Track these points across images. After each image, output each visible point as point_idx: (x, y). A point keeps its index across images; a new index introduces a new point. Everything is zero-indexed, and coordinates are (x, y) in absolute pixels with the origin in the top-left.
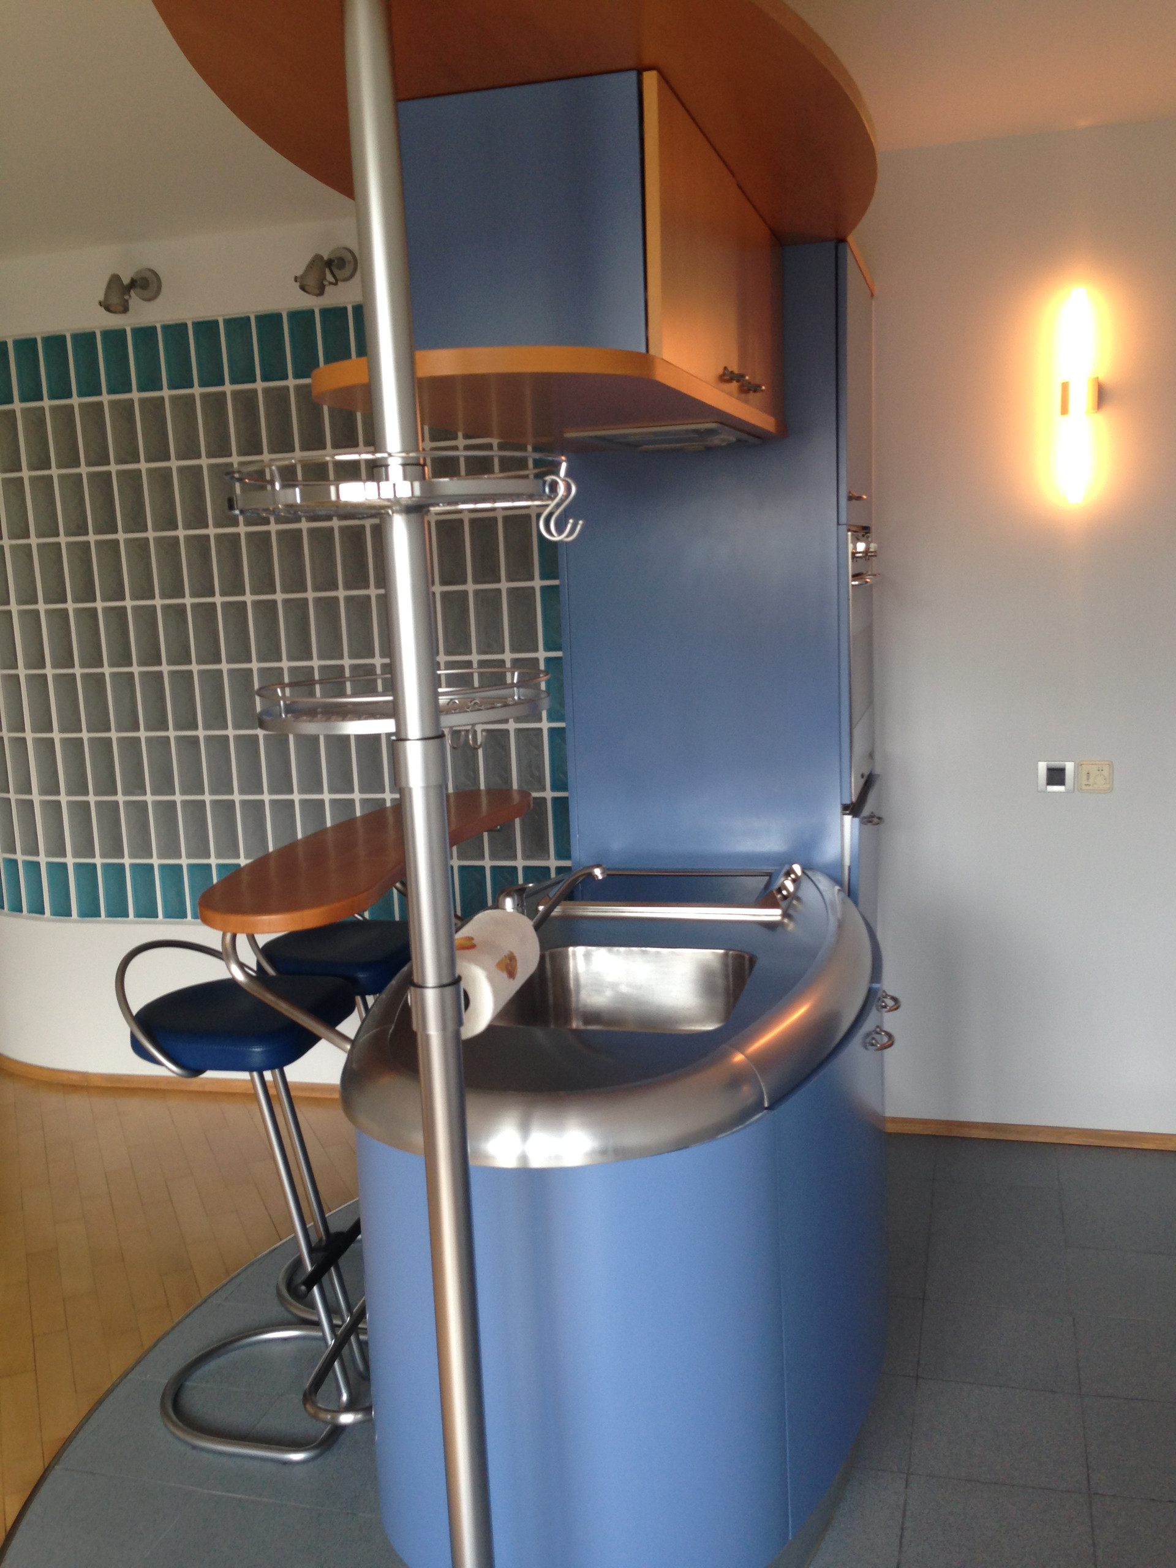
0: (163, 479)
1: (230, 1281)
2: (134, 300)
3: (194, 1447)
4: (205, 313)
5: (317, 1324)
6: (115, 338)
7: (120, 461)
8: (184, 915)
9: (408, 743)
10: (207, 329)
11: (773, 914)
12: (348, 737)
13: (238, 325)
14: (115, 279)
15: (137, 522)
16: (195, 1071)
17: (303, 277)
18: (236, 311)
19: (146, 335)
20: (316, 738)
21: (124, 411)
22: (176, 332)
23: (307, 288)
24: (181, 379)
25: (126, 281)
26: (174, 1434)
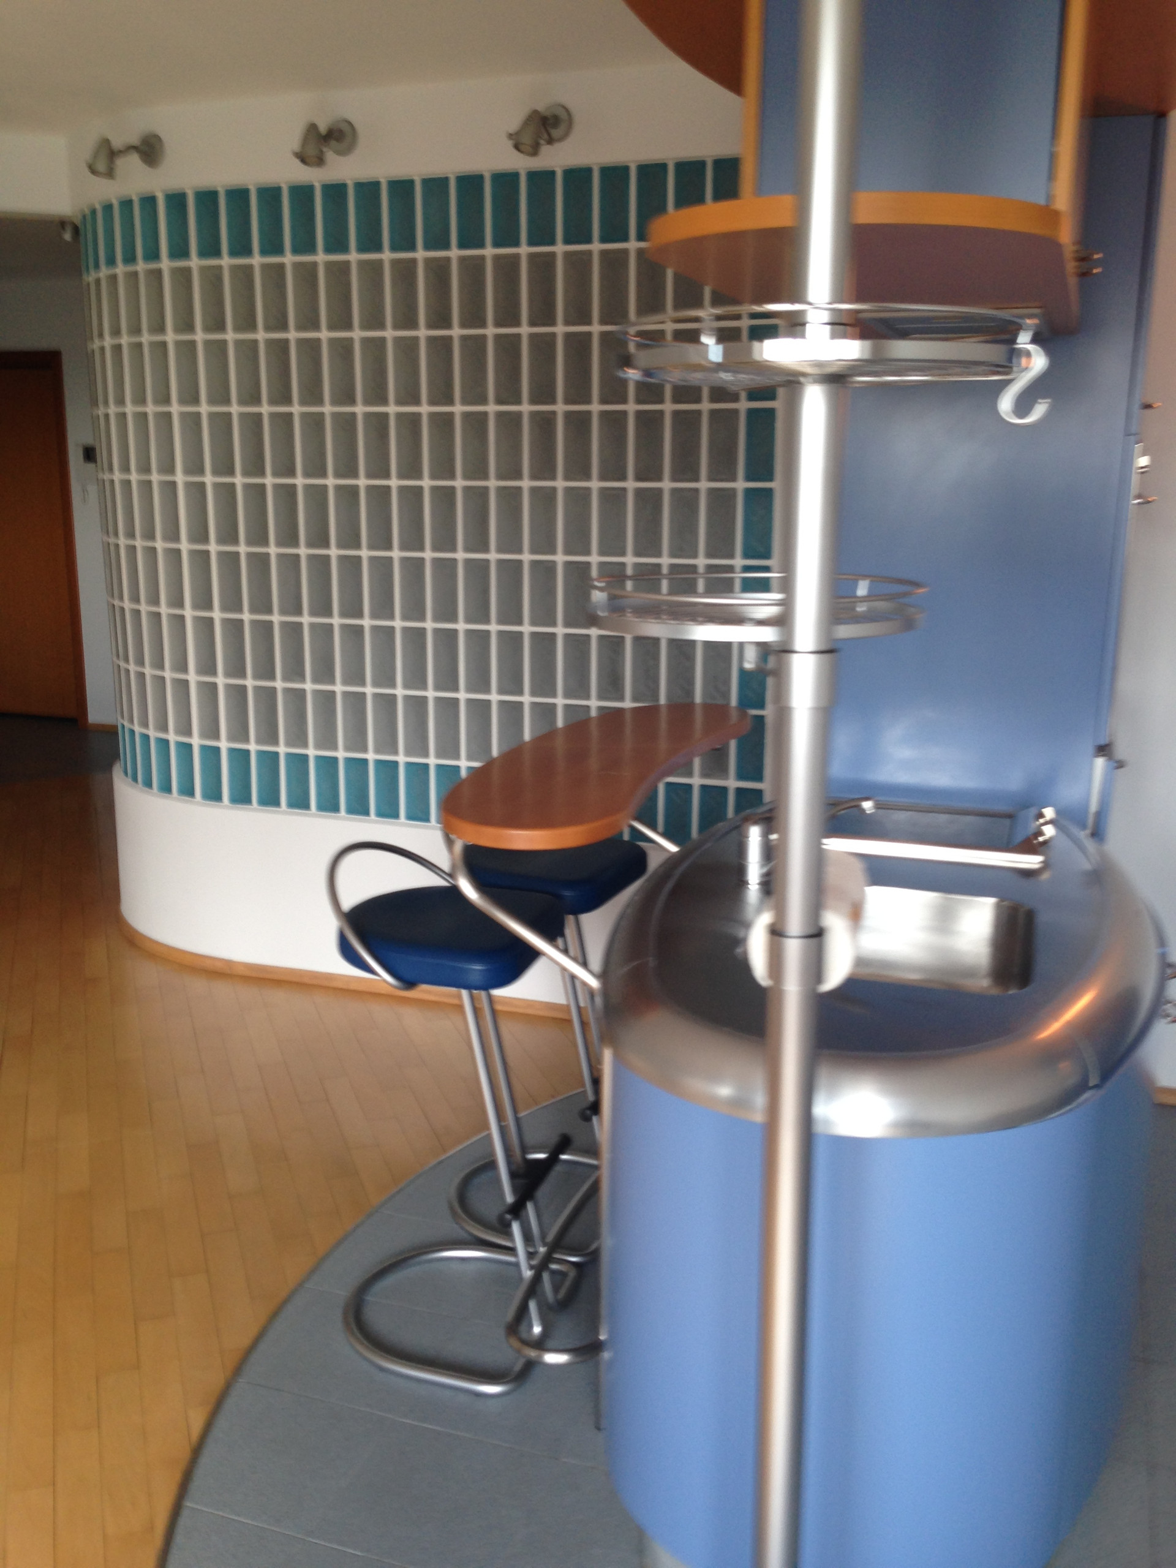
0: (343, 350)
1: (398, 1192)
2: (330, 155)
3: (382, 1369)
4: (400, 171)
5: (512, 1250)
6: (302, 194)
7: (300, 328)
8: (396, 816)
9: (795, 657)
10: (402, 189)
11: (1031, 861)
12: (692, 643)
13: (436, 186)
14: (312, 128)
15: (313, 394)
16: (409, 983)
17: (518, 133)
18: (436, 169)
19: (335, 192)
20: (656, 641)
21: (308, 274)
22: (368, 190)
23: (522, 147)
24: (370, 242)
25: (323, 128)
26: (357, 1352)
